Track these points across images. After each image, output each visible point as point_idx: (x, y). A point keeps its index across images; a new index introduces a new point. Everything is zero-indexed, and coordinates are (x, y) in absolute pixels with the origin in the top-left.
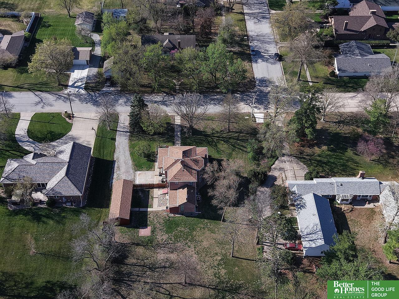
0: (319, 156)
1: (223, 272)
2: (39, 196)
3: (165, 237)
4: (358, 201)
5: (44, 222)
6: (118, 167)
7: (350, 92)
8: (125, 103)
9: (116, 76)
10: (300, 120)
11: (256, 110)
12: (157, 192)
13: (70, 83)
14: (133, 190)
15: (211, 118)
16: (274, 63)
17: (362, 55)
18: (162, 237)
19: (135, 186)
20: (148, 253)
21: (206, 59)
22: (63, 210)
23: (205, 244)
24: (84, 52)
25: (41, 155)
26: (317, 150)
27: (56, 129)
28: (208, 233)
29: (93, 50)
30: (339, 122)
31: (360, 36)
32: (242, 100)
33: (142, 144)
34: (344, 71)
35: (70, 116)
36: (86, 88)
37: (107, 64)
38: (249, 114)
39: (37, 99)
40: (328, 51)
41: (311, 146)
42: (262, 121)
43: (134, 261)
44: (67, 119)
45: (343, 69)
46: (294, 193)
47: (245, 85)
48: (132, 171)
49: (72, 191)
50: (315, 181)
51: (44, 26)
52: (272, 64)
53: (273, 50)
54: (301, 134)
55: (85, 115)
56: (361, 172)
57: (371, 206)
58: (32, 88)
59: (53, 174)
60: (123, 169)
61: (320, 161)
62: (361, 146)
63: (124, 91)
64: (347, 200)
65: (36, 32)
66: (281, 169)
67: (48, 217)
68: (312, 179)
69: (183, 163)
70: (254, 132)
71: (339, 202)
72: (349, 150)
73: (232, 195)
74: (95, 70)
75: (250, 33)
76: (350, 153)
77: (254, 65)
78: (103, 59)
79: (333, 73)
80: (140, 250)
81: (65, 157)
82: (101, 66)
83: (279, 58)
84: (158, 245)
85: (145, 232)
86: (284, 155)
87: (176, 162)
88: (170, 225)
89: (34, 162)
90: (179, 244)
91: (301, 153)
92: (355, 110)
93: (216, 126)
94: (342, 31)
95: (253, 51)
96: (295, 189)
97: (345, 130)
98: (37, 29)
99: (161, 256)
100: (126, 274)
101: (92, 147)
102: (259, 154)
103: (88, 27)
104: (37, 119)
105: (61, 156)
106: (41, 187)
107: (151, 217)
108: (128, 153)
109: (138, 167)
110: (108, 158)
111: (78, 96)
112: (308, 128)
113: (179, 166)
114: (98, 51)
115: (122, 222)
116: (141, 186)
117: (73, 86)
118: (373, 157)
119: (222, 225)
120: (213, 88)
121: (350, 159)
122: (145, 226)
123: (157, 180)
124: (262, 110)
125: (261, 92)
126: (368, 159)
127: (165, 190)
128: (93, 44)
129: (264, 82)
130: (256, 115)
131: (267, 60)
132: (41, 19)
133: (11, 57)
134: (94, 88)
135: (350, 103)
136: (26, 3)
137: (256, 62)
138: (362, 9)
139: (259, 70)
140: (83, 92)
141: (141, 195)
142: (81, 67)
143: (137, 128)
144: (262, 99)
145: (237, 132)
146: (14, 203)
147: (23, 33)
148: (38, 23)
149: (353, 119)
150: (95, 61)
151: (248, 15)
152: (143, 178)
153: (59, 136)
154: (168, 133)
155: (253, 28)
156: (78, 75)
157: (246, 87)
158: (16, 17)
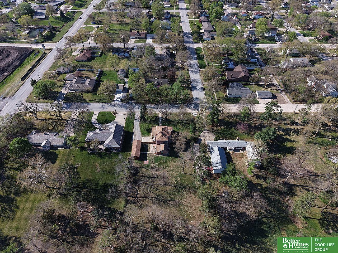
0: (220, 130)
2: (101, 147)
3: (155, 165)
4: (237, 150)
5: (103, 158)
6: (135, 135)
7: (233, 103)
8: (138, 108)
9: (134, 96)
10: (212, 115)
11: (193, 111)
12: (151, 146)
13: (115, 100)
14: (141, 144)
15: (174, 114)
16: (201, 91)
17: (238, 88)
18: (153, 164)
19: (142, 143)
20: (147, 171)
21: (172, 89)
22: (112, 153)
23: (172, 167)
24: (121, 86)
25: (103, 130)
26: (219, 128)
27: (109, 119)
28: (173, 163)
29: (125, 85)
30: (229, 116)
31: (237, 80)
32: (188, 107)
33: (145, 125)
34: (231, 95)
35: (115, 113)
36: (121, 101)
37: (131, 91)
38: (190, 113)
39: (101, 106)
40: (224, 86)
41: (217, 126)
42: (195, 116)
43: (142, 175)
44: (114, 114)
45: (230, 94)
46: (209, 146)
48: (141, 137)
49: (115, 145)
50: (218, 141)
51: (104, 75)
53: (201, 86)
54: (212, 121)
55: (121, 113)
56: (238, 137)
57: (242, 152)
58: (99, 101)
59: (107, 138)
60: (137, 136)
61: (220, 133)
62: (238, 127)
63: (138, 102)
64: (232, 149)
65: (100, 78)
66: (204, 136)
67: (105, 156)
68: (217, 140)
69: (162, 133)
70: (192, 120)
71: (228, 150)
72: (233, 128)
73: (183, 147)
74: (125, 94)
76: (233, 129)
77: (193, 92)
78: (129, 89)
79: (226, 96)
80: (144, 170)
81: (113, 130)
82: (128, 92)
83: (204, 89)
84: (152, 168)
85: (146, 162)
86: (205, 130)
87: (159, 133)
88: (157, 160)
89: (99, 132)
90: (161, 167)
91: (212, 129)
92: (235, 111)
93: (177, 118)
94: (230, 78)
95: (192, 86)
96: (210, 145)
97: (231, 120)
98: (101, 76)
99: (153, 172)
100: (138, 180)
101: (124, 126)
102: (194, 130)
103: (123, 75)
104: (101, 114)
105: (111, 130)
106: (102, 143)
107: (148, 156)
108: (139, 129)
109: (143, 135)
110: (131, 131)
111: (118, 104)
112: (215, 119)
113: (161, 134)
114: (127, 86)
115: (137, 158)
116: (145, 143)
117: (116, 100)
118: (243, 131)
119: (179, 159)
120: (175, 102)
121: (233, 132)
122: (146, 160)
123: (151, 140)
124: (196, 111)
125: (196, 103)
126: (241, 132)
127: (155, 145)
128: (125, 83)
129: (197, 99)
130: (193, 113)
131: (198, 90)
132: (103, 72)
133: (90, 88)
134: (125, 101)
135: (233, 108)
136: (96, 65)
137: (194, 90)
138: (239, 69)
139: (195, 94)
140: (120, 103)
141: (144, 147)
142: (120, 92)
143: (143, 118)
144: (196, 107)
145: (185, 120)
146: (91, 150)
147: (95, 78)
148: (101, 73)
149: (235, 115)
150: (126, 90)
151: (190, 71)
152: (145, 139)
153: (110, 121)
154: (156, 121)
155: (193, 76)
156: (118, 96)
157: (189, 101)
158: (92, 71)
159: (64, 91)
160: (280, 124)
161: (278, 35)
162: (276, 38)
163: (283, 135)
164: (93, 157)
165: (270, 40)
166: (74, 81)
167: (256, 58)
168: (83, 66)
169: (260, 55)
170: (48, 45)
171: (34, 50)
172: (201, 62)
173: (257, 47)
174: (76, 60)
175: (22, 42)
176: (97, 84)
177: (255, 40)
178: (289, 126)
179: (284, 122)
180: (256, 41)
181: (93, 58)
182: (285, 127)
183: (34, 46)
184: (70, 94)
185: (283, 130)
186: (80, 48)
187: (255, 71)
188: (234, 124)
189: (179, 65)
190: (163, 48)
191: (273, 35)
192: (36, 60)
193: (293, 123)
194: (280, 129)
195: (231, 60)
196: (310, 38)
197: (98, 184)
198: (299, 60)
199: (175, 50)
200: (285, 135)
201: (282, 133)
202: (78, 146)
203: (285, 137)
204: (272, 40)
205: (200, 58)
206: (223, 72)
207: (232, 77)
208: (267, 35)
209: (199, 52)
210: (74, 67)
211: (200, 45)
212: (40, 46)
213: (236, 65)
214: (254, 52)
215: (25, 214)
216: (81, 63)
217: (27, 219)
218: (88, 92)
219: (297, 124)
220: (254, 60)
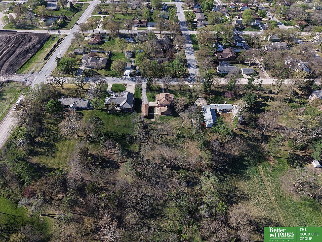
0: (212, 98)
1: (180, 132)
2: (117, 109)
4: (225, 111)
5: (120, 116)
6: (143, 101)
7: (222, 78)
8: (144, 81)
9: (141, 71)
10: (205, 85)
11: (190, 84)
12: (156, 109)
13: (124, 75)
14: (149, 108)
15: (174, 86)
16: (196, 69)
17: (227, 66)
18: (159, 121)
19: (149, 106)
20: (155, 126)
21: (172, 65)
22: (126, 113)
23: (173, 124)
24: (129, 64)
25: (117, 96)
26: (211, 96)
27: (121, 89)
28: (174, 121)
29: (131, 64)
30: (219, 88)
31: (226, 60)
32: (185, 80)
33: (151, 94)
35: (125, 85)
36: (130, 76)
37: (137, 68)
38: (187, 85)
39: (114, 79)
40: (215, 64)
41: (209, 95)
42: (191, 87)
43: (151, 128)
45: (220, 70)
47: (186, 75)
48: (148, 102)
49: (128, 107)
50: (210, 105)
51: (114, 56)
52: (195, 69)
53: (195, 64)
54: (206, 90)
55: (130, 85)
56: (226, 102)
58: (111, 76)
59: (122, 101)
60: (145, 102)
61: (212, 99)
62: (226, 95)
63: (144, 77)
64: (221, 111)
65: (111, 58)
66: (198, 102)
67: (121, 115)
68: (209, 104)
69: (166, 98)
70: (189, 91)
71: (218, 111)
72: (222, 96)
73: (183, 108)
74: (133, 70)
75: (187, 59)
77: (189, 69)
78: (135, 67)
79: (217, 72)
80: (152, 125)
81: (126, 96)
82: (135, 69)
83: (198, 67)
84: (158, 124)
85: (153, 120)
86: (200, 98)
87: (163, 98)
88: (161, 118)
89: (115, 98)
90: (165, 124)
91: (205, 97)
92: (224, 84)
93: (176, 88)
94: (220, 58)
95: (188, 64)
96: (203, 107)
97: (221, 90)
98: (111, 57)
99: (159, 127)
100: (148, 132)
101: (134, 94)
102: (191, 97)
103: (130, 56)
104: (114, 86)
105: (124, 96)
106: (118, 106)
107: (155, 116)
108: (146, 97)
109: (150, 101)
110: (139, 98)
111: (128, 78)
112: (208, 88)
114: (134, 64)
115: (146, 117)
116: (151, 106)
117: (125, 75)
119: (178, 118)
120: (175, 76)
122: (154, 118)
123: (156, 105)
124: (192, 84)
125: (192, 78)
126: (228, 99)
127: (160, 108)
128: (131, 62)
129: (193, 75)
130: (190, 85)
131: (193, 68)
132: (112, 53)
133: (104, 65)
134: (133, 76)
135: (223, 82)
136: (106, 47)
137: (190, 68)
138: (227, 50)
139: (191, 71)
140: (129, 77)
141: (151, 109)
142: (128, 69)
143: (149, 89)
144: (192, 80)
145: (183, 91)
146: (109, 111)
147: (107, 58)
148: (111, 55)
149: (224, 87)
150: (133, 67)
151: (186, 52)
152: (151, 104)
153: (122, 91)
154: (159, 90)
155: (188, 57)
156: (127, 72)
157: (186, 76)
158: (103, 53)
159: (82, 68)
160: (261, 93)
161: (261, 24)
162: (260, 26)
163: (262, 101)
164: (111, 116)
165: (255, 28)
166: (90, 60)
167: (242, 43)
168: (95, 49)
169: (245, 40)
170: (63, 31)
171: (51, 36)
172: (195, 46)
173: (244, 34)
174: (89, 44)
175: (40, 29)
176: (109, 63)
177: (241, 28)
178: (267, 95)
179: (263, 92)
180: (243, 29)
181: (103, 42)
182: (264, 95)
183: (51, 33)
184: (87, 70)
185: (263, 98)
186: (90, 34)
187: (241, 53)
188: (223, 93)
189: (177, 48)
190: (162, 34)
191: (257, 24)
192: (54, 44)
193: (270, 92)
194: (260, 96)
195: (221, 44)
196: (290, 27)
197: (118, 134)
198: (279, 44)
199: (173, 36)
200: (264, 101)
201: (261, 100)
202: (98, 108)
203: (264, 103)
204: (256, 28)
205: (194, 42)
206: (214, 53)
207: (221, 57)
208: (252, 24)
209: (193, 38)
210: (88, 50)
211: (194, 32)
212: (56, 32)
213: (224, 48)
214: (241, 38)
215: (64, 154)
216: (93, 46)
217: (66, 157)
218: (101, 69)
219: (274, 93)
220: (240, 44)
